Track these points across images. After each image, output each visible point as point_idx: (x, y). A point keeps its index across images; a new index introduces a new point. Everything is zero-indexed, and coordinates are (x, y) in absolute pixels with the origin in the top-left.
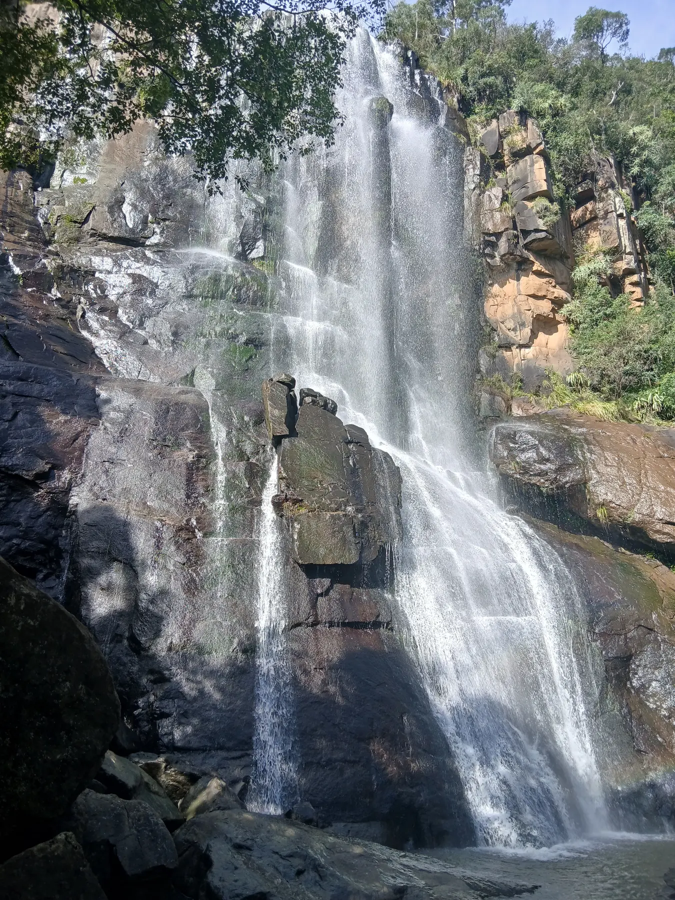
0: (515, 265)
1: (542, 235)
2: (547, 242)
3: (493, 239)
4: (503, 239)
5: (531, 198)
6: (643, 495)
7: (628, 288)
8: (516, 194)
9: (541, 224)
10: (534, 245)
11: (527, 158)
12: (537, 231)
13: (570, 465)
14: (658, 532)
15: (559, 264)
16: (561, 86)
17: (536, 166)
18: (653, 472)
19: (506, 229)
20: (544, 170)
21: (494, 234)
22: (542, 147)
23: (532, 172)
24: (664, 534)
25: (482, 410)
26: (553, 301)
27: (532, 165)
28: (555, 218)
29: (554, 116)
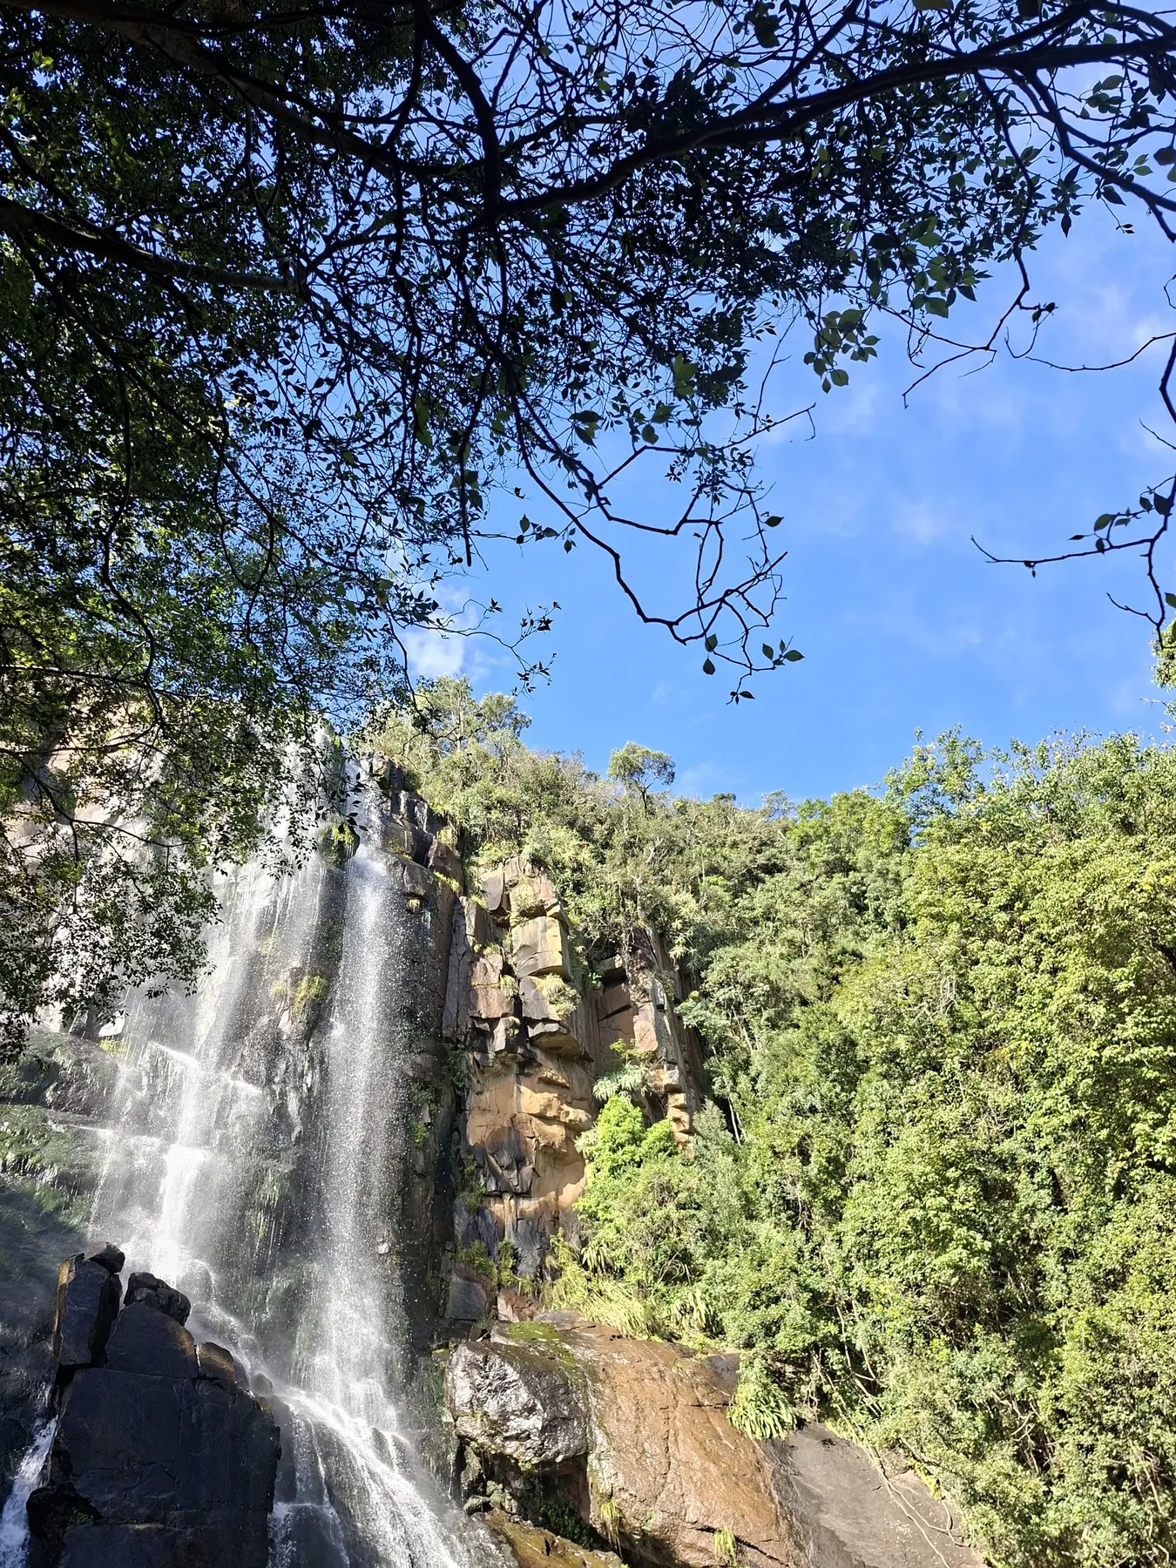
0: (515, 1068)
1: (553, 1027)
2: (561, 1038)
3: (486, 1026)
4: (501, 1027)
5: (541, 974)
6: (670, 1475)
7: (672, 1112)
8: (521, 964)
9: (553, 1012)
10: (544, 1040)
11: (538, 919)
12: (546, 1021)
13: (566, 1420)
14: (691, 1546)
15: (578, 1069)
16: (585, 833)
17: (550, 932)
18: (685, 1431)
19: (504, 1015)
20: (559, 938)
21: (487, 1020)
22: (557, 909)
23: (544, 938)
24: (701, 1550)
25: (450, 1305)
26: (568, 1126)
27: (545, 929)
28: (570, 1006)
29: (574, 870)
